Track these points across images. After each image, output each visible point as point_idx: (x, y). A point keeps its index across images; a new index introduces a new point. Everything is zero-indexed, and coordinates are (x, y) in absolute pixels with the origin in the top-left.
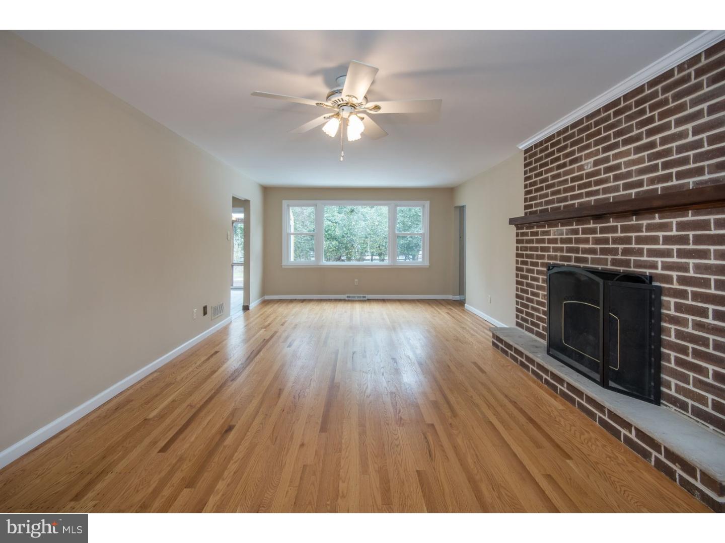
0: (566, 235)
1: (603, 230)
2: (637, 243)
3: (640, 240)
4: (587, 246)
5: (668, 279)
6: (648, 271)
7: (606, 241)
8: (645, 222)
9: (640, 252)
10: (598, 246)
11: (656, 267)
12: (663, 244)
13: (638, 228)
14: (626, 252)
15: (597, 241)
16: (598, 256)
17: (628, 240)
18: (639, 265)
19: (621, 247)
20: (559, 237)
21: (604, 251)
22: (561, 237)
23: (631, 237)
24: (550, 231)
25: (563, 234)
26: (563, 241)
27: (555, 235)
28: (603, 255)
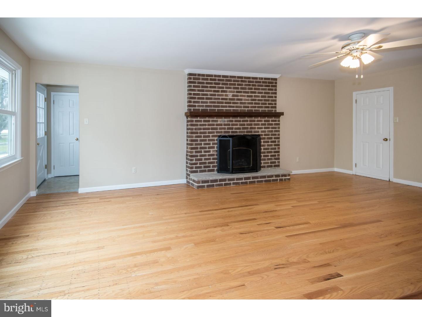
0: (227, 122)
1: (243, 121)
2: (254, 125)
3: (255, 125)
4: (237, 127)
5: (262, 135)
6: (257, 134)
7: (244, 125)
8: (256, 119)
9: (255, 128)
10: (241, 127)
11: (259, 132)
12: (261, 126)
13: (254, 121)
14: (251, 128)
15: (241, 125)
16: (241, 130)
17: (251, 125)
18: (255, 132)
19: (249, 127)
20: (223, 123)
21: (243, 128)
22: (224, 123)
23: (252, 124)
24: (218, 120)
25: (225, 122)
26: (225, 125)
27: (220, 122)
28: (243, 130)
